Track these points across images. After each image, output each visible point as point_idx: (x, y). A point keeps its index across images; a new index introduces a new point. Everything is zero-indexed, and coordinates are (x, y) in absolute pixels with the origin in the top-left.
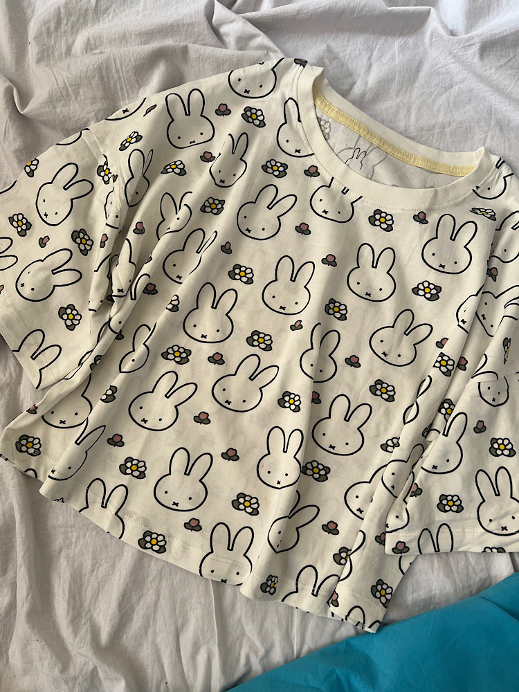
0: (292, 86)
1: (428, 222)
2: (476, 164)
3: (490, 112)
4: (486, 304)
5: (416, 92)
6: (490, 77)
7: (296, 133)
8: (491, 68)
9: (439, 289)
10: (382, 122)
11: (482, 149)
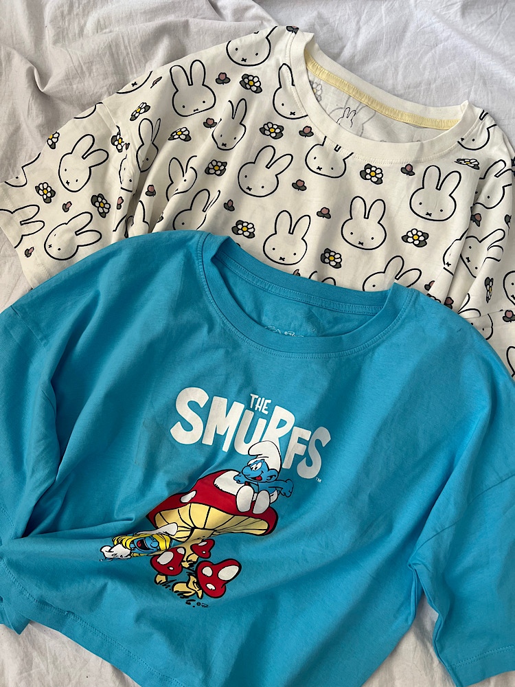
0: (286, 52)
1: (414, 174)
2: (460, 116)
3: (474, 67)
4: (470, 247)
5: (403, 51)
6: (471, 33)
7: (291, 96)
8: (472, 25)
9: (426, 235)
10: (371, 82)
11: (466, 103)
